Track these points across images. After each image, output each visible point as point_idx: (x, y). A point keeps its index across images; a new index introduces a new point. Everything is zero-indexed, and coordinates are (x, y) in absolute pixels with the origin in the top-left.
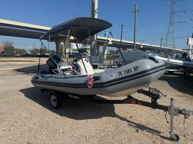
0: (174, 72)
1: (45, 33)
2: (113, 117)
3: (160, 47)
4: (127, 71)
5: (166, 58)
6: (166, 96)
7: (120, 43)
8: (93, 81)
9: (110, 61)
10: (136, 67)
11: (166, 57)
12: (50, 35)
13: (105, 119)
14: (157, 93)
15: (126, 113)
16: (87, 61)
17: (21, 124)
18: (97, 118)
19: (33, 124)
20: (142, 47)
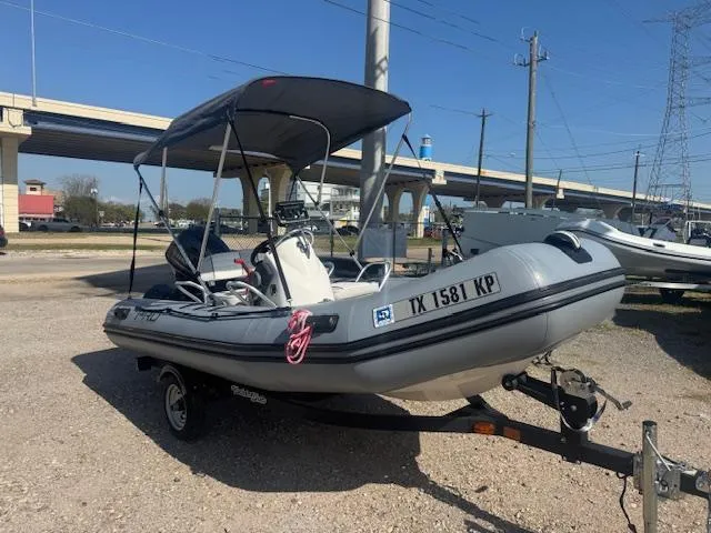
0: (686, 295)
1: (153, 139)
2: (406, 484)
3: (631, 196)
4: (447, 293)
5: (651, 237)
6: (628, 404)
7: (475, 182)
8: (308, 333)
9: (430, 250)
10: (486, 279)
11: (650, 232)
12: (165, 149)
13: (369, 493)
14: (585, 395)
15: (464, 471)
16: (306, 251)
17: (31, 501)
18: (337, 489)
19: (79, 501)
20: (560, 195)
